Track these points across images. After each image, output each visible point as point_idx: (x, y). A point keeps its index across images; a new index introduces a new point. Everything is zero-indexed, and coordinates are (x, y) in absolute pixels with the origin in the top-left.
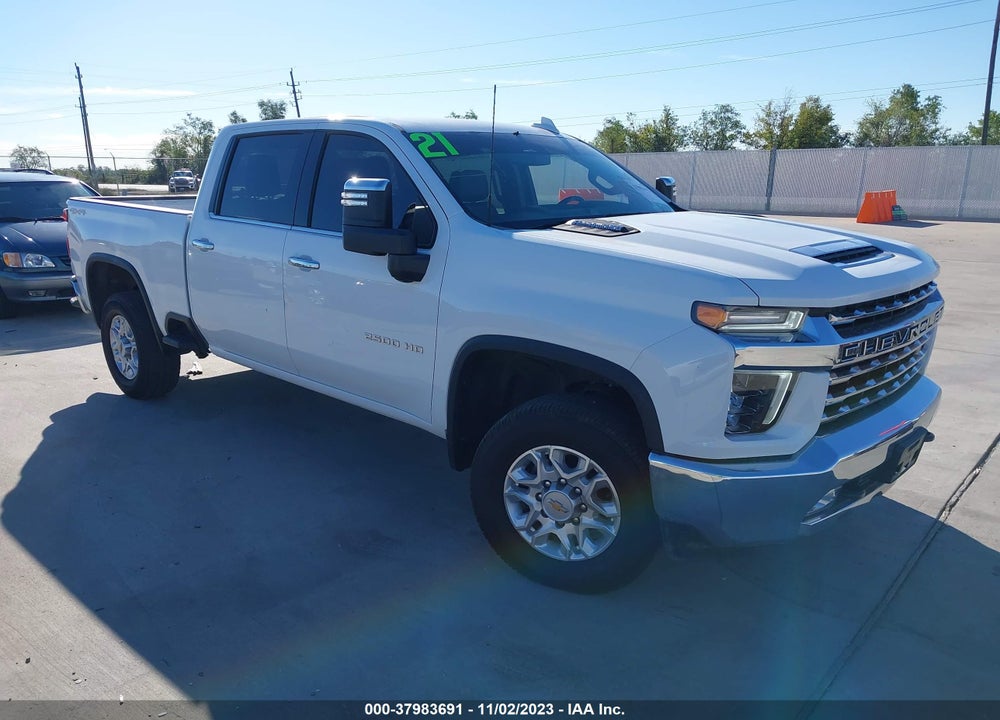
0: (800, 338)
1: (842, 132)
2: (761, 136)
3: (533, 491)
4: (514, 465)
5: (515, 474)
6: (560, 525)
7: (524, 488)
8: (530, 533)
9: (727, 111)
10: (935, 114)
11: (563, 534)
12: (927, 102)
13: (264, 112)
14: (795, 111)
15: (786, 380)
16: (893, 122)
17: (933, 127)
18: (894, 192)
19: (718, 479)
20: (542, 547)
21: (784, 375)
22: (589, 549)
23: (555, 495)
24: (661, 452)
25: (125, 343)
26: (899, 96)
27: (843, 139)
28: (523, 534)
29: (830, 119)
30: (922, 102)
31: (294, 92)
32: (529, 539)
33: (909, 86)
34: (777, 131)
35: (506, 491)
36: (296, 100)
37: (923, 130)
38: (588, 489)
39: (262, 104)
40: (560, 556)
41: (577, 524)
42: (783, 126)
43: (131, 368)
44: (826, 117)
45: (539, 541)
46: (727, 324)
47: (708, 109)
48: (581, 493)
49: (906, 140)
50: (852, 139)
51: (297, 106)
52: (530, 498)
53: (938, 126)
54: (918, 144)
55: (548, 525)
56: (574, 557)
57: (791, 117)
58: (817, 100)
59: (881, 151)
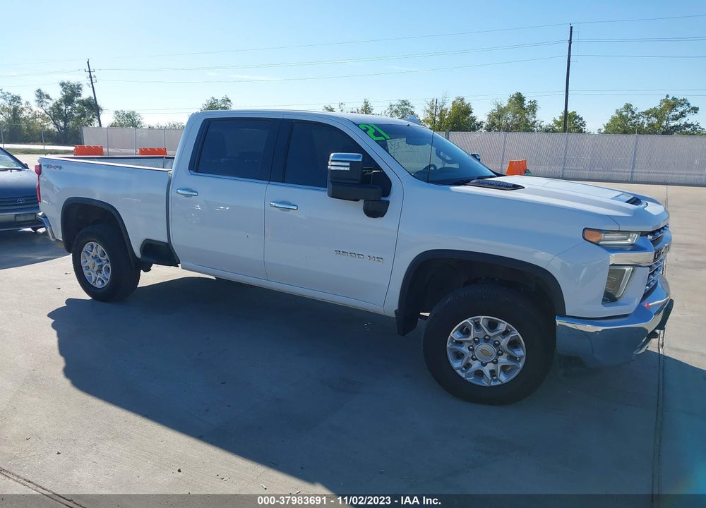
0: (635, 248)
1: (478, 120)
2: (428, 122)
3: (466, 345)
4: (455, 329)
5: (455, 335)
6: (484, 365)
7: (460, 343)
8: (462, 371)
9: (406, 104)
10: (534, 112)
11: (486, 370)
12: (529, 104)
13: (65, 90)
14: (449, 106)
15: (628, 272)
16: (509, 115)
17: (533, 119)
18: (525, 161)
19: (600, 329)
20: (471, 379)
21: (627, 269)
22: (503, 378)
23: (484, 346)
24: (563, 315)
25: (98, 262)
26: (513, 99)
27: (479, 125)
28: (459, 371)
29: (471, 112)
30: (527, 104)
31: (91, 77)
32: (463, 375)
33: (520, 93)
34: (437, 119)
35: (448, 346)
36: (92, 83)
37: (527, 121)
38: (504, 342)
39: (62, 84)
40: (485, 383)
41: (496, 362)
42: (441, 115)
43: (101, 279)
44: (467, 111)
45: (469, 376)
46: (604, 240)
47: (393, 103)
48: (499, 344)
49: (517, 128)
50: (484, 126)
51: (93, 87)
52: (464, 349)
53: (536, 119)
54: (524, 131)
55: (476, 365)
56: (493, 384)
57: (447, 109)
58: (463, 99)
59: (502, 134)
